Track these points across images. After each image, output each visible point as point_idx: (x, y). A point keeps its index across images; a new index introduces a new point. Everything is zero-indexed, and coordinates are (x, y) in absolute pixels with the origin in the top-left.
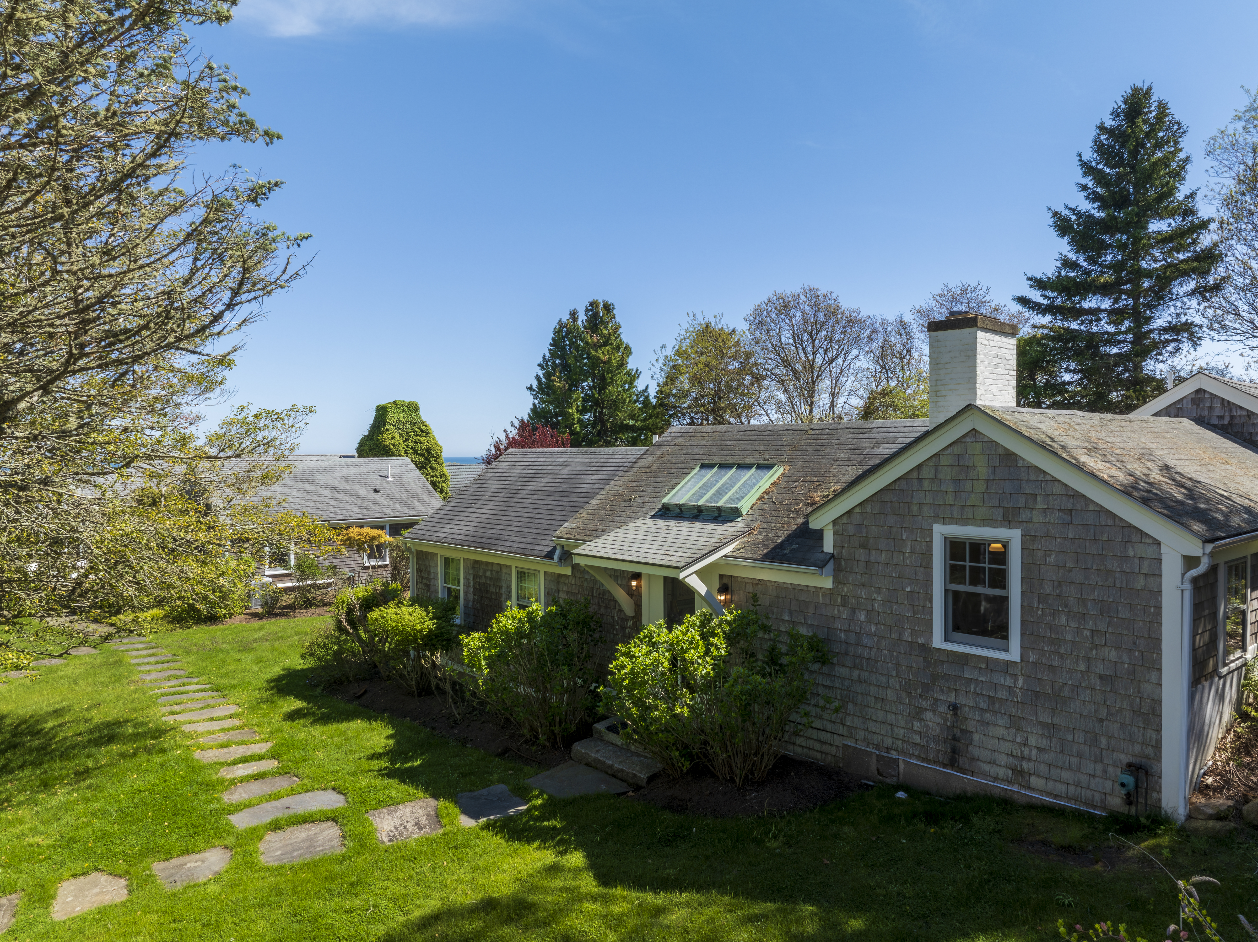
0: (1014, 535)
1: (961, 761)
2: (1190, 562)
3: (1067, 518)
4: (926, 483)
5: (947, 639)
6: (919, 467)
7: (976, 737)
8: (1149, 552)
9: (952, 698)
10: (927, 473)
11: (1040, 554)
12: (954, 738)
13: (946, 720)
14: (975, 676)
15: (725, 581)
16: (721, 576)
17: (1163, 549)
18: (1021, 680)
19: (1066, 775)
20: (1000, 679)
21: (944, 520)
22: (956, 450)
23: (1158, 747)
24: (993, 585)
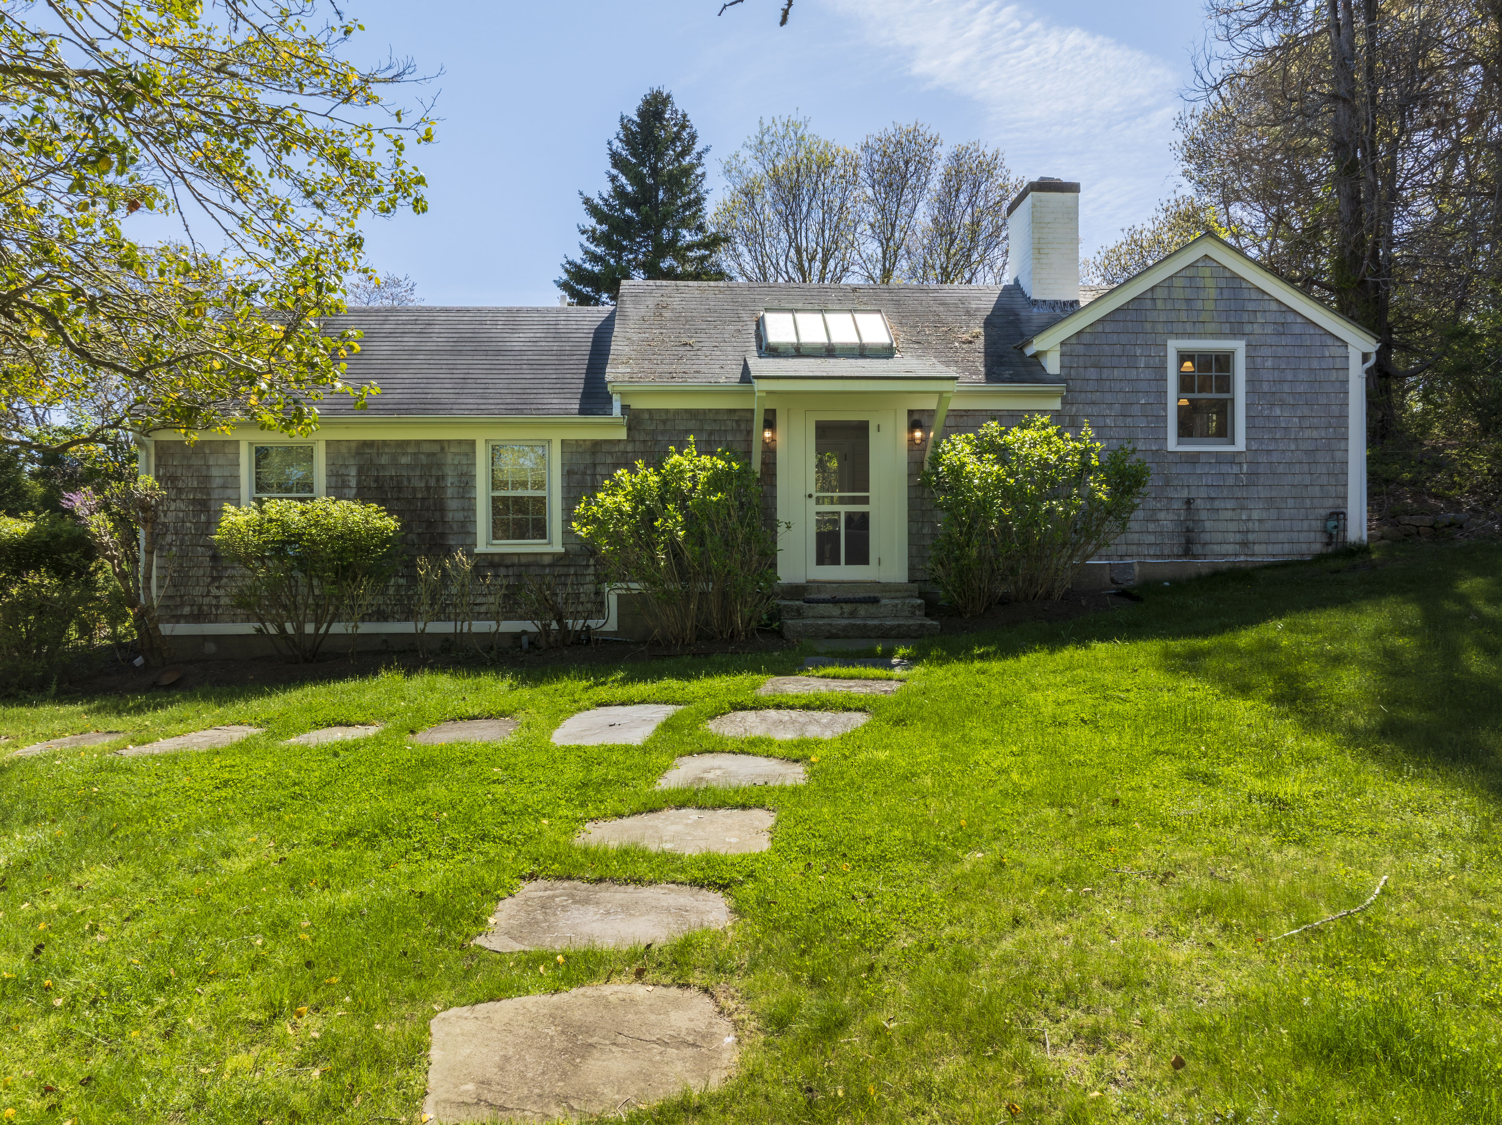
0: (1239, 347)
1: (1197, 549)
2: (1365, 357)
3: (1281, 329)
4: (1160, 304)
5: (1179, 443)
6: (1152, 289)
7: (1208, 525)
8: (1339, 352)
9: (1185, 494)
10: (1159, 293)
11: (1259, 360)
12: (1188, 530)
13: (1179, 516)
14: (1206, 470)
15: (916, 417)
16: (911, 412)
17: (1350, 348)
18: (1245, 467)
19: (1282, 537)
20: (1225, 469)
21: (1178, 335)
22: (1189, 273)
23: (1345, 498)
24: (1219, 390)
